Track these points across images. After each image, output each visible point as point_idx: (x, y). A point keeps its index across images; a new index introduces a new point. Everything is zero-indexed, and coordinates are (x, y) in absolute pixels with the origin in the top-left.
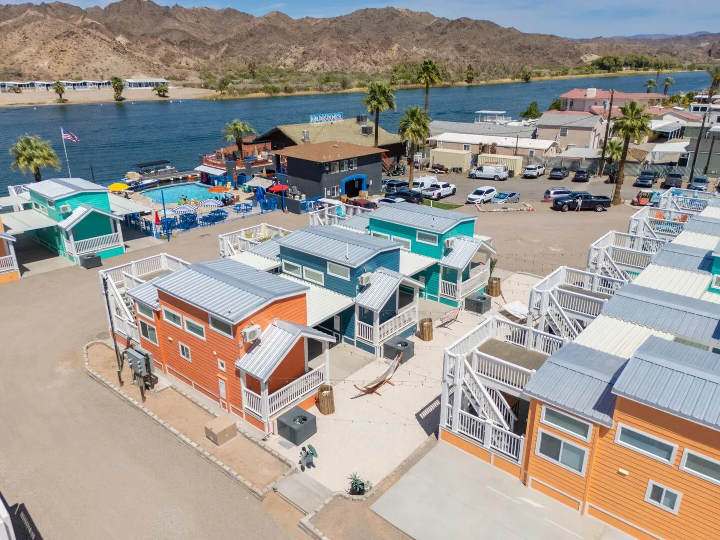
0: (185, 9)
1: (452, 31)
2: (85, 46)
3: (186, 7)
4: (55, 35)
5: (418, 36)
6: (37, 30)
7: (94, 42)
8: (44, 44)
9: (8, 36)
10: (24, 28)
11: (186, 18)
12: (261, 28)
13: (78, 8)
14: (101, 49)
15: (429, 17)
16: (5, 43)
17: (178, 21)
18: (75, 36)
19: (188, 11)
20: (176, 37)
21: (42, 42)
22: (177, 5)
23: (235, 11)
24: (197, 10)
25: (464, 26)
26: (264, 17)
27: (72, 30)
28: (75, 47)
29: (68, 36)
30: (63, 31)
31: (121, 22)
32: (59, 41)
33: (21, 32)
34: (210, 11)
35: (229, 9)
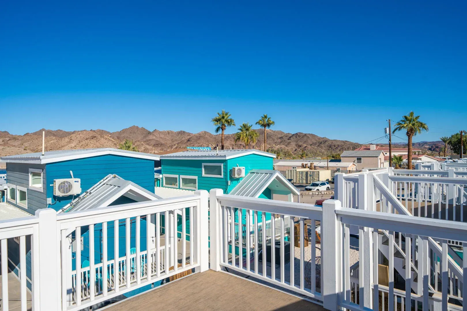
0: (159, 131)
1: (293, 139)
2: (100, 143)
3: (161, 131)
4: (86, 138)
5: (276, 141)
6: (78, 136)
7: (105, 141)
8: (79, 142)
9: (63, 139)
10: (71, 135)
11: (159, 135)
12: (195, 137)
13: (109, 132)
14: (107, 144)
15: (282, 133)
16: (60, 142)
17: (155, 136)
18: (96, 138)
19: (160, 132)
20: (153, 143)
21: (79, 141)
22: (156, 129)
23: (184, 132)
24: (166, 132)
25: (299, 136)
26: (198, 134)
27: (95, 136)
28: (95, 143)
29: (92, 138)
30: (90, 136)
31: (127, 137)
32: (87, 141)
33: (70, 137)
34: (172, 132)
35: (181, 131)
